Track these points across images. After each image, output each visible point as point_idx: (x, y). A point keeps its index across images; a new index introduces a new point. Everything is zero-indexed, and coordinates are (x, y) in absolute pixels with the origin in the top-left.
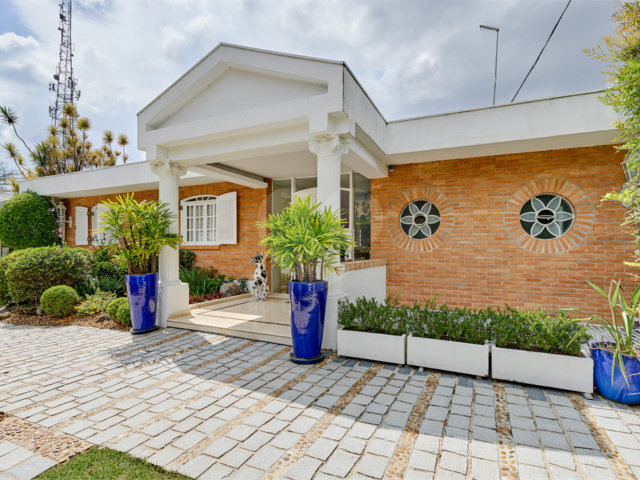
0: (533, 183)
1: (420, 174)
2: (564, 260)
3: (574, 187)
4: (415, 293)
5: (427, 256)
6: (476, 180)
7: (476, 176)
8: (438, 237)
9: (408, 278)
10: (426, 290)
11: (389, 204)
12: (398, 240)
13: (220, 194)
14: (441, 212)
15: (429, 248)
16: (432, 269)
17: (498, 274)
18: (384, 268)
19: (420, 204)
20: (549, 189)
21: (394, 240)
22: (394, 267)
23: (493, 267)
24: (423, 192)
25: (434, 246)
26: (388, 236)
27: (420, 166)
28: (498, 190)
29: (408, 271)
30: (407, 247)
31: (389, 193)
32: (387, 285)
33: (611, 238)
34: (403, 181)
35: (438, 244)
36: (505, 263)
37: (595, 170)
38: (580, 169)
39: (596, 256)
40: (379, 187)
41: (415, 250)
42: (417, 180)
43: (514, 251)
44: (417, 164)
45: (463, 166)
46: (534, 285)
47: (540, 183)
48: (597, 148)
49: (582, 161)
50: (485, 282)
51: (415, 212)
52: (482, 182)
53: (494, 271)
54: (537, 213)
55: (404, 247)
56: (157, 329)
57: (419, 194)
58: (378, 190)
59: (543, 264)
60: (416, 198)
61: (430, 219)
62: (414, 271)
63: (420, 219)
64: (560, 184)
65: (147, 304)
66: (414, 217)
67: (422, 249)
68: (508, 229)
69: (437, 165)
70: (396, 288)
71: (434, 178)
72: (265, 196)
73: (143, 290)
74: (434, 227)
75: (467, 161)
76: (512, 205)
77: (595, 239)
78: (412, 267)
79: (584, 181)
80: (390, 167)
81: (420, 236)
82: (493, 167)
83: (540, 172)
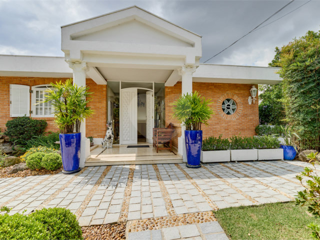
0: (225, 94)
2: (235, 122)
3: (237, 97)
6: (208, 91)
7: (208, 90)
17: (216, 128)
20: (230, 97)
23: (214, 125)
28: (215, 96)
31: (174, 93)
33: (246, 114)
36: (218, 124)
37: (242, 92)
38: (239, 91)
39: (243, 121)
40: (169, 90)
43: (221, 119)
45: (203, 85)
46: (227, 131)
47: (228, 94)
48: (242, 84)
49: (239, 88)
50: (212, 131)
52: (210, 92)
53: (214, 127)
54: (226, 105)
58: (169, 92)
59: (229, 124)
64: (233, 96)
68: (219, 111)
72: (105, 89)
75: (205, 83)
76: (220, 102)
77: (242, 115)
79: (239, 95)
80: (177, 82)
82: (213, 87)
83: (227, 91)
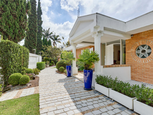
1: (143, 36)
4: (141, 77)
5: (146, 64)
8: (151, 57)
9: (138, 71)
10: (145, 76)
11: (132, 47)
12: (135, 58)
13: (91, 48)
14: (151, 48)
15: (147, 61)
16: (148, 69)
18: (130, 67)
19: (143, 46)
21: (133, 58)
22: (133, 67)
24: (144, 42)
25: (149, 61)
26: (131, 57)
27: (143, 33)
29: (138, 69)
30: (138, 61)
31: (132, 43)
32: (131, 73)
34: (136, 39)
35: (150, 60)
41: (141, 62)
42: (141, 38)
44: (141, 33)
51: (142, 49)
55: (137, 61)
56: (71, 76)
57: (143, 43)
58: (128, 43)
60: (141, 44)
61: (147, 51)
62: (141, 69)
63: (144, 51)
65: (69, 71)
66: (141, 51)
67: (144, 62)
69: (149, 32)
70: (134, 74)
71: (148, 36)
73: (68, 69)
74: (149, 54)
78: (140, 68)
80: (132, 35)
81: (143, 57)
